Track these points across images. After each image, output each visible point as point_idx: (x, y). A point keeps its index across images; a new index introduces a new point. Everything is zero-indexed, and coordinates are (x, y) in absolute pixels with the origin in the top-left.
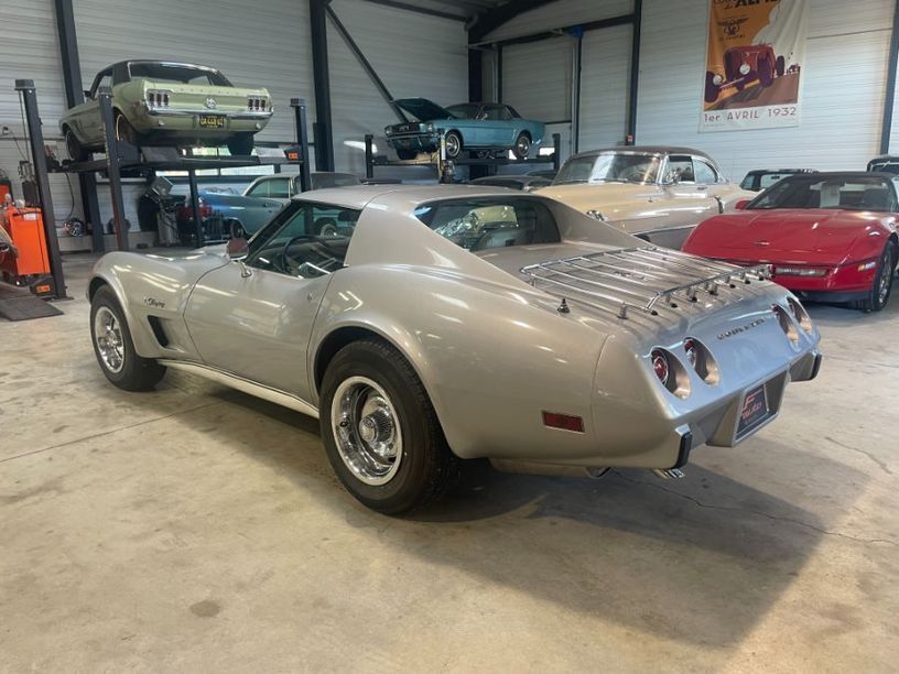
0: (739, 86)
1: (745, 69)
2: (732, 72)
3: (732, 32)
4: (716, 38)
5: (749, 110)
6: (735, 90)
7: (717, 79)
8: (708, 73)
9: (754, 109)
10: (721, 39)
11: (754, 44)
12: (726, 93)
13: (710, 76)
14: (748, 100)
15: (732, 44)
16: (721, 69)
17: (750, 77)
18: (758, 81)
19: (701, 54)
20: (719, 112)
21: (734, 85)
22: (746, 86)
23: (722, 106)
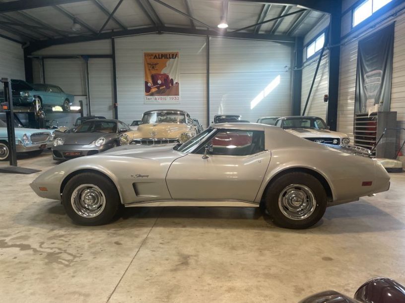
0: (158, 88)
1: (159, 82)
2: (155, 83)
3: (153, 68)
4: (147, 69)
5: (162, 97)
6: (156, 89)
7: (149, 85)
8: (145, 82)
9: (164, 97)
10: (149, 70)
11: (162, 73)
12: (154, 90)
13: (146, 83)
14: (162, 93)
15: (154, 72)
16: (150, 81)
17: (162, 85)
18: (165, 87)
19: (142, 74)
20: (151, 97)
21: (156, 87)
22: (161, 88)
23: (152, 94)
